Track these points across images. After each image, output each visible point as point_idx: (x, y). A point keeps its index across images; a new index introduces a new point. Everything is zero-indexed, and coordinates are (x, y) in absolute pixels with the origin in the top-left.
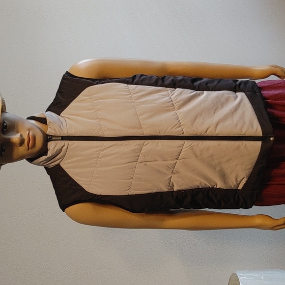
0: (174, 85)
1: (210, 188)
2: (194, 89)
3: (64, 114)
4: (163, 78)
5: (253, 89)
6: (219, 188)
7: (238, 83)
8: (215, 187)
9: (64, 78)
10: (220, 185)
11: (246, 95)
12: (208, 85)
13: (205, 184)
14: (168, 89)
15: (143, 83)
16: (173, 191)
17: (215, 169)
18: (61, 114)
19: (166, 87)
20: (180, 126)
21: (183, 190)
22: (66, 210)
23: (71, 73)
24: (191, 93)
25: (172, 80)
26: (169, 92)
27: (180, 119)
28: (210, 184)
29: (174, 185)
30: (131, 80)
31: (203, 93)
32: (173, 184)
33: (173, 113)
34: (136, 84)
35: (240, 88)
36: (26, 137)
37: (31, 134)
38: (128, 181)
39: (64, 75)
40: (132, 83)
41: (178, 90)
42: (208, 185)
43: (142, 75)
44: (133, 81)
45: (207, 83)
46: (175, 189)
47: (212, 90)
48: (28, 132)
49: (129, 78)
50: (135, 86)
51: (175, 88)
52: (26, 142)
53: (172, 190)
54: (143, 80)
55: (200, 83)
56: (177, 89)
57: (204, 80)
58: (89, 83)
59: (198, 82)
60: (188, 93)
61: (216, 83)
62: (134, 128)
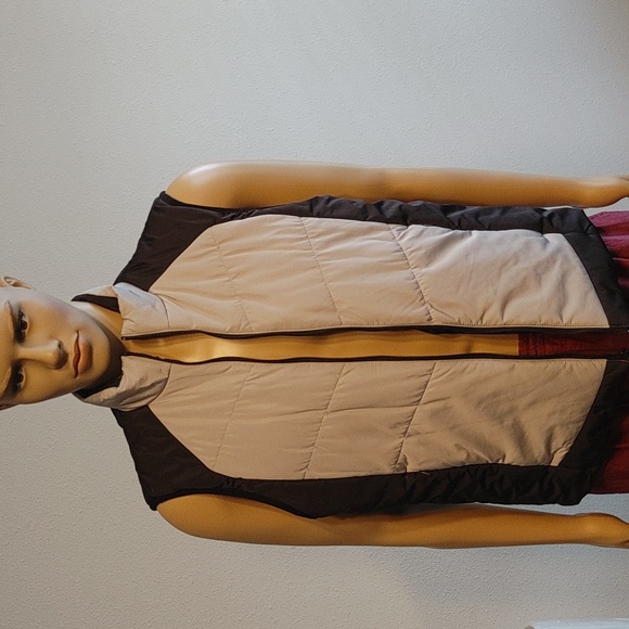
0: (404, 218)
1: (488, 464)
2: (450, 225)
3: (157, 288)
4: (379, 205)
5: (581, 226)
6: (508, 465)
7: (546, 214)
8: (500, 462)
9: (156, 208)
10: (511, 457)
11: (568, 239)
12: (480, 219)
13: (478, 458)
14: (391, 226)
15: (334, 213)
16: (406, 473)
17: (502, 422)
18: (151, 289)
19: (387, 223)
20: (423, 305)
21: (427, 471)
22: (160, 506)
23: (170, 195)
24: (443, 233)
25: (400, 207)
26: (394, 231)
27: (422, 288)
28: (490, 457)
29: (408, 460)
30: (307, 207)
31: (471, 234)
32: (405, 459)
33: (406, 273)
34: (318, 216)
35: (552, 225)
36: (70, 349)
37: (81, 341)
38: (303, 451)
39: (156, 202)
40: (309, 214)
41: (414, 229)
42: (485, 458)
43: (330, 199)
44: (311, 210)
45: (477, 215)
46: (410, 469)
47: (490, 229)
48: (76, 335)
49: (303, 204)
50: (317, 219)
51: (408, 225)
52: (71, 359)
53: (403, 472)
54: (334, 208)
55: (462, 215)
56: (410, 227)
57: (470, 209)
58: (213, 217)
59: (458, 213)
60: (436, 234)
61: (496, 214)
62: (319, 310)
